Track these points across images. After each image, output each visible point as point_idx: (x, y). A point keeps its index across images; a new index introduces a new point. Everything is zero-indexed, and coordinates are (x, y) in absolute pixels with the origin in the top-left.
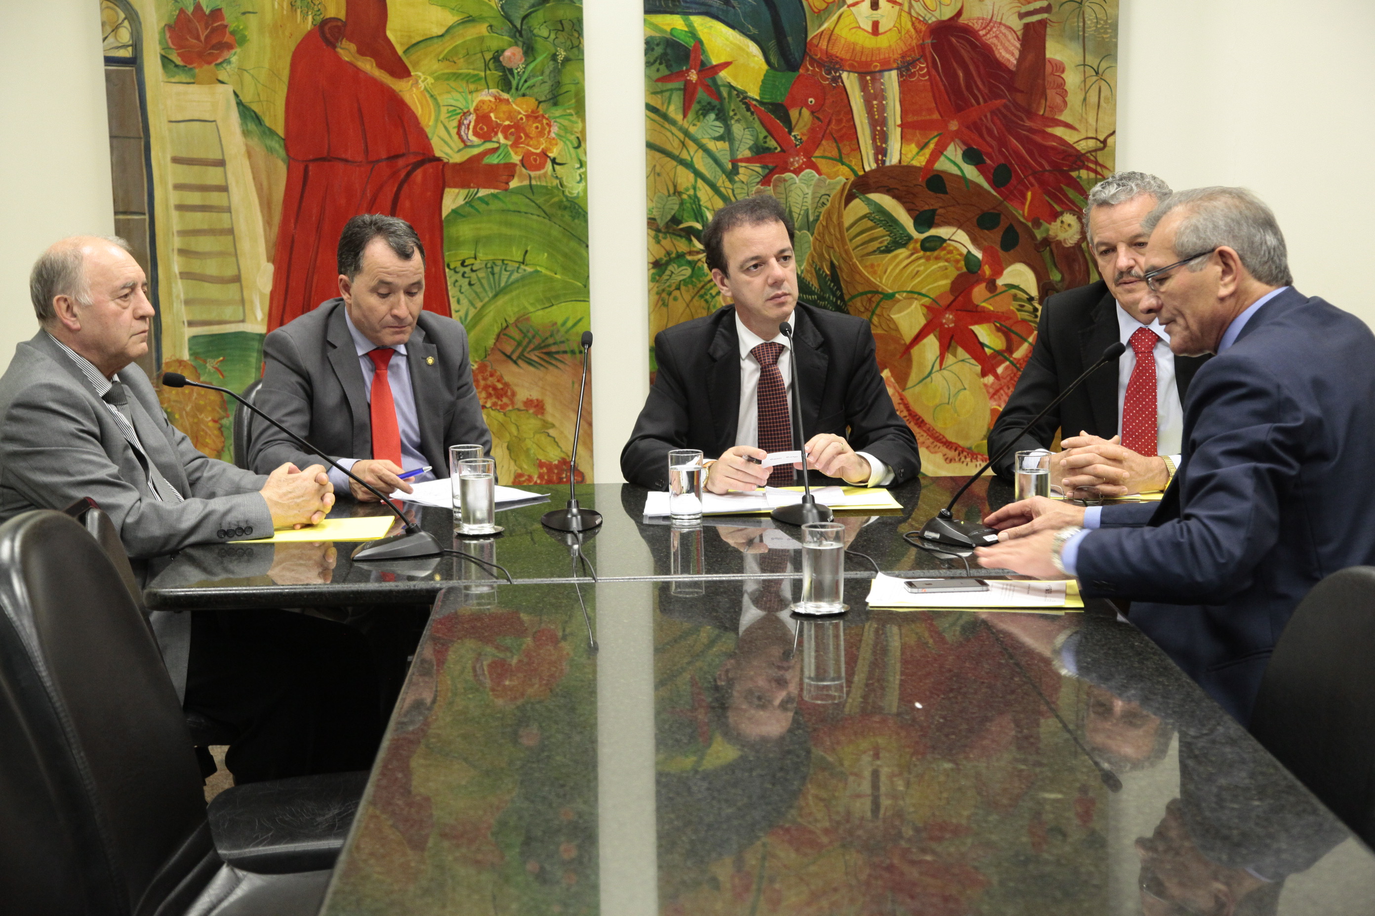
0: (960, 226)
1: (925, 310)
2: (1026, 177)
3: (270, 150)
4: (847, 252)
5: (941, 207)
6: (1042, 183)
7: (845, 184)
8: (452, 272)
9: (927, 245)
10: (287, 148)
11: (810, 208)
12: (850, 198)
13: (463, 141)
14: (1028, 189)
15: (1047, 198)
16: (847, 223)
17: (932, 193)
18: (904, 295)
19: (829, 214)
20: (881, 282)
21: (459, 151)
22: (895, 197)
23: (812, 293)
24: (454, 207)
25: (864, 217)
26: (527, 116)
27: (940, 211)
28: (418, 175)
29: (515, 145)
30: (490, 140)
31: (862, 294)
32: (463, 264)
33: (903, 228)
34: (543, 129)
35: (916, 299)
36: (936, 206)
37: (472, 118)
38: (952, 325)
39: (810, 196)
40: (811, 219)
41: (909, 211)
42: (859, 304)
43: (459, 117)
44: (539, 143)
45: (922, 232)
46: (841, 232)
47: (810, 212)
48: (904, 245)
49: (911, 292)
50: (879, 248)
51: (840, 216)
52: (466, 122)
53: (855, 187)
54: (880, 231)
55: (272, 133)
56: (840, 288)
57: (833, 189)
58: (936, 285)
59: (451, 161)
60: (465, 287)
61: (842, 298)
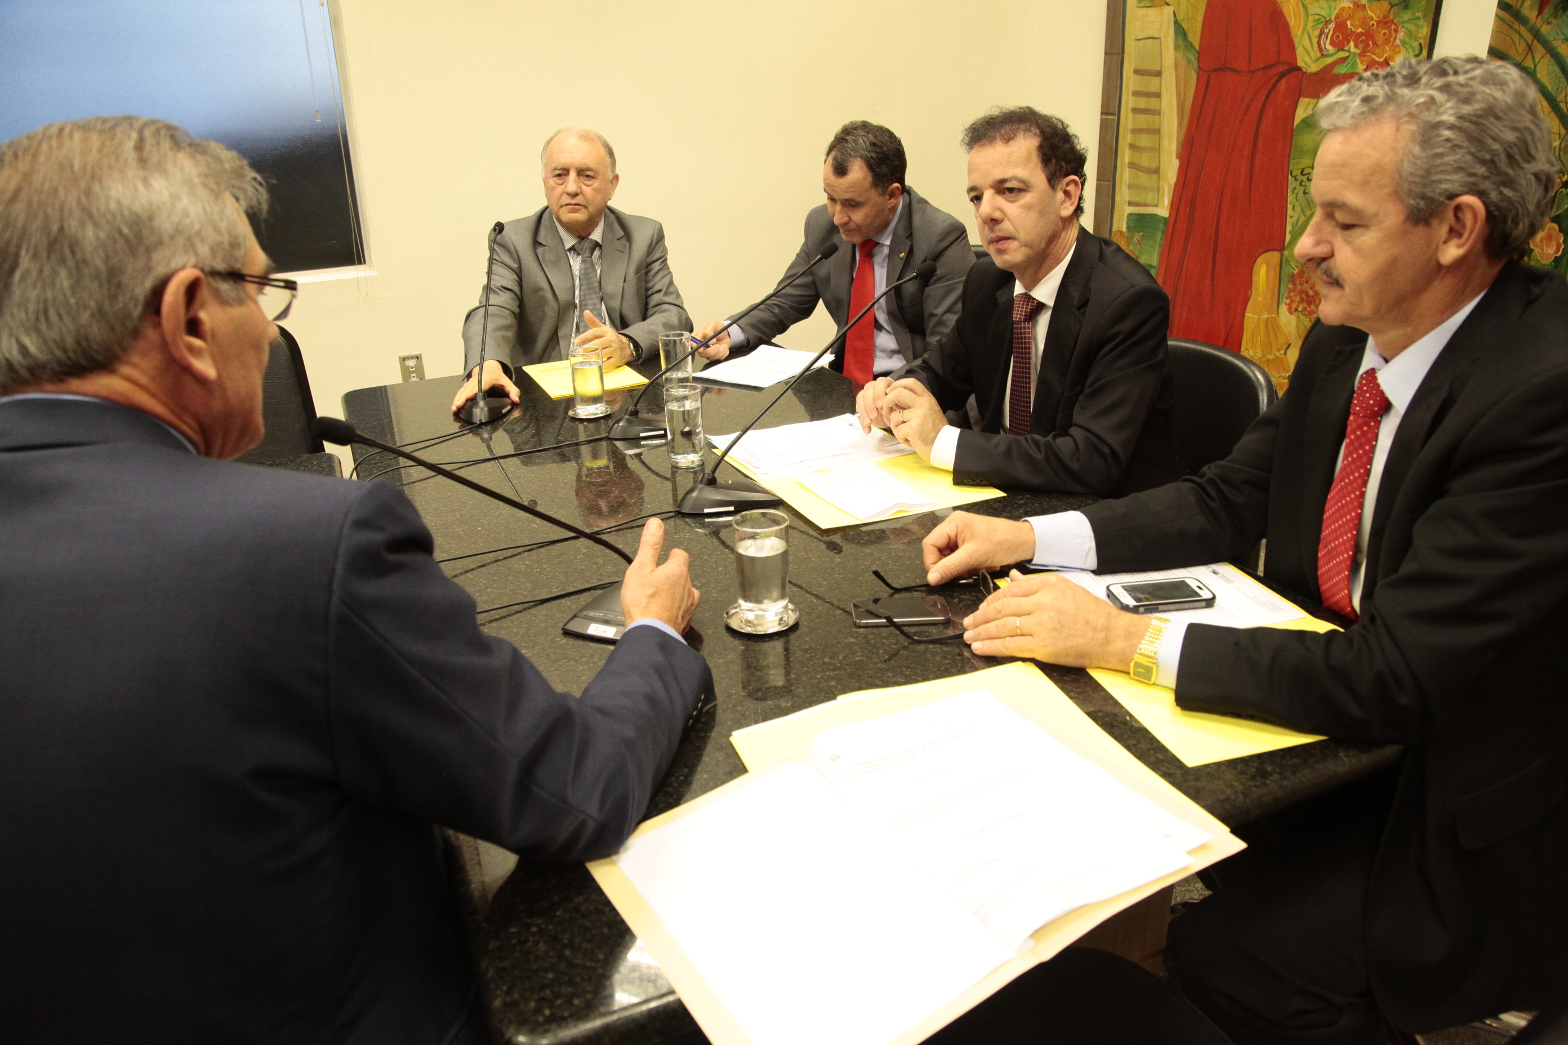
3: (1189, 61)
8: (1293, 179)
10: (1199, 61)
13: (1321, 50)
21: (1317, 60)
24: (1304, 116)
26: (1378, 22)
28: (1283, 85)
29: (1362, 54)
30: (1343, 50)
32: (1302, 173)
34: (1390, 35)
37: (1332, 26)
43: (1321, 26)
44: (1384, 51)
52: (1326, 31)
55: (1191, 45)
59: (1309, 71)
60: (1301, 195)
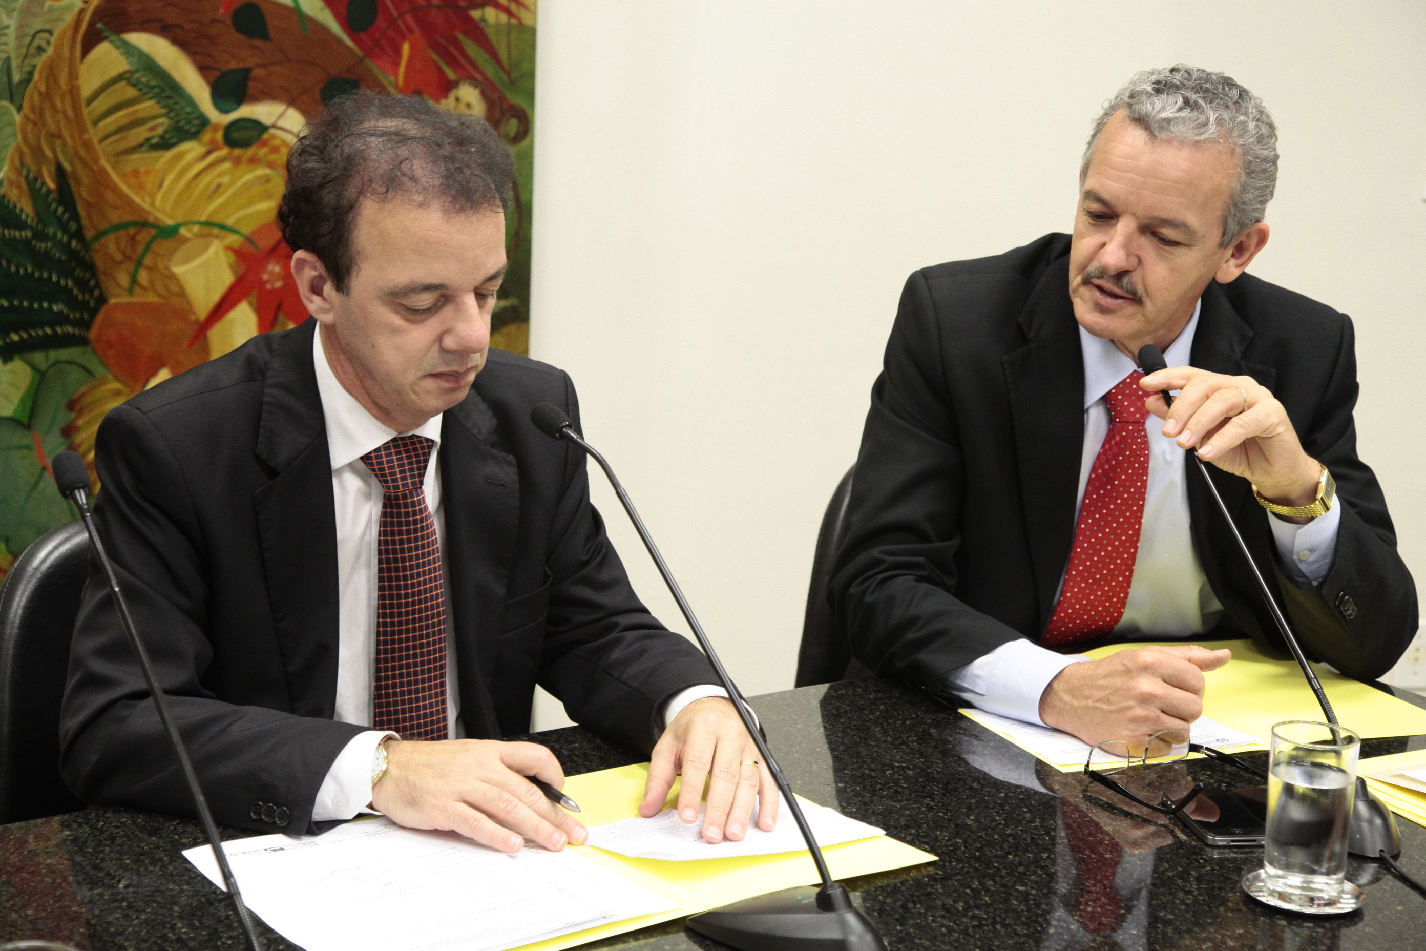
0: (292, 102)
1: (232, 257)
2: (401, 15)
4: (87, 145)
5: (258, 65)
6: (427, 28)
7: (82, 12)
9: (235, 135)
11: (13, 56)
12: (91, 41)
14: (403, 38)
15: (434, 56)
16: (86, 90)
17: (242, 37)
18: (196, 228)
19: (51, 70)
20: (152, 204)
22: (177, 41)
23: (21, 226)
25: (120, 78)
27: (258, 72)
31: (117, 228)
33: (192, 103)
35: (217, 237)
36: (251, 62)
38: (278, 284)
39: (12, 32)
40: (16, 78)
41: (203, 69)
42: (112, 248)
45: (225, 111)
46: (76, 107)
47: (14, 64)
48: (194, 135)
49: (208, 224)
50: (148, 140)
51: (73, 76)
53: (101, 20)
54: (149, 106)
56: (76, 217)
57: (58, 20)
58: (251, 210)
61: (79, 234)
